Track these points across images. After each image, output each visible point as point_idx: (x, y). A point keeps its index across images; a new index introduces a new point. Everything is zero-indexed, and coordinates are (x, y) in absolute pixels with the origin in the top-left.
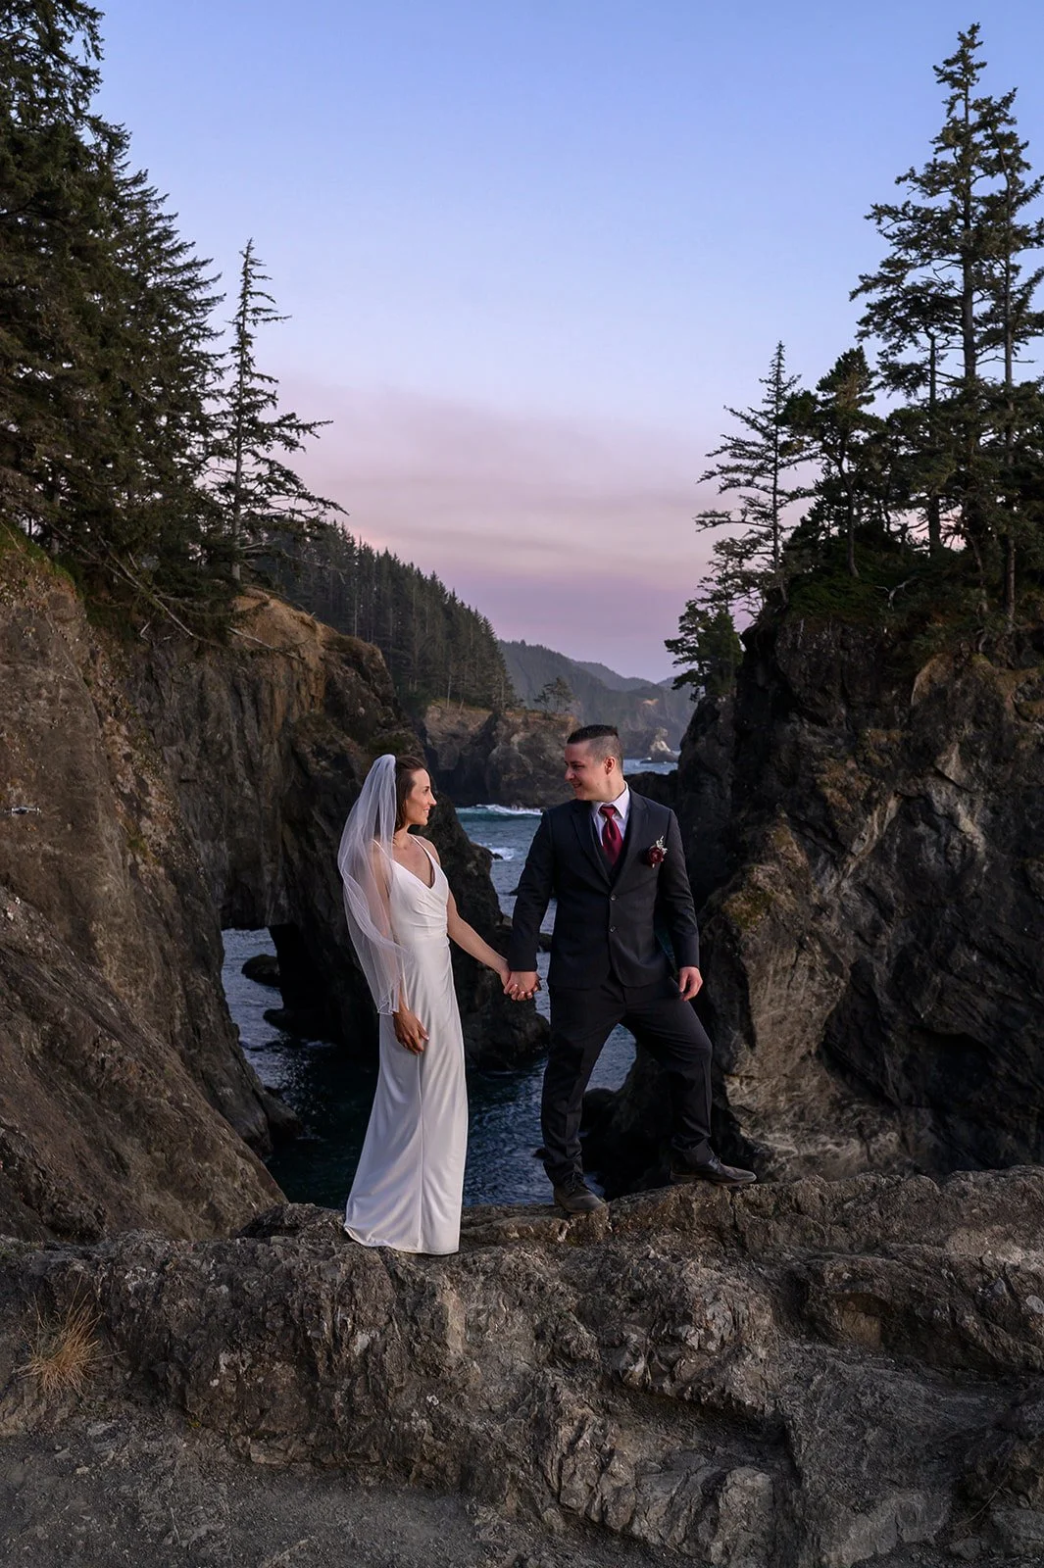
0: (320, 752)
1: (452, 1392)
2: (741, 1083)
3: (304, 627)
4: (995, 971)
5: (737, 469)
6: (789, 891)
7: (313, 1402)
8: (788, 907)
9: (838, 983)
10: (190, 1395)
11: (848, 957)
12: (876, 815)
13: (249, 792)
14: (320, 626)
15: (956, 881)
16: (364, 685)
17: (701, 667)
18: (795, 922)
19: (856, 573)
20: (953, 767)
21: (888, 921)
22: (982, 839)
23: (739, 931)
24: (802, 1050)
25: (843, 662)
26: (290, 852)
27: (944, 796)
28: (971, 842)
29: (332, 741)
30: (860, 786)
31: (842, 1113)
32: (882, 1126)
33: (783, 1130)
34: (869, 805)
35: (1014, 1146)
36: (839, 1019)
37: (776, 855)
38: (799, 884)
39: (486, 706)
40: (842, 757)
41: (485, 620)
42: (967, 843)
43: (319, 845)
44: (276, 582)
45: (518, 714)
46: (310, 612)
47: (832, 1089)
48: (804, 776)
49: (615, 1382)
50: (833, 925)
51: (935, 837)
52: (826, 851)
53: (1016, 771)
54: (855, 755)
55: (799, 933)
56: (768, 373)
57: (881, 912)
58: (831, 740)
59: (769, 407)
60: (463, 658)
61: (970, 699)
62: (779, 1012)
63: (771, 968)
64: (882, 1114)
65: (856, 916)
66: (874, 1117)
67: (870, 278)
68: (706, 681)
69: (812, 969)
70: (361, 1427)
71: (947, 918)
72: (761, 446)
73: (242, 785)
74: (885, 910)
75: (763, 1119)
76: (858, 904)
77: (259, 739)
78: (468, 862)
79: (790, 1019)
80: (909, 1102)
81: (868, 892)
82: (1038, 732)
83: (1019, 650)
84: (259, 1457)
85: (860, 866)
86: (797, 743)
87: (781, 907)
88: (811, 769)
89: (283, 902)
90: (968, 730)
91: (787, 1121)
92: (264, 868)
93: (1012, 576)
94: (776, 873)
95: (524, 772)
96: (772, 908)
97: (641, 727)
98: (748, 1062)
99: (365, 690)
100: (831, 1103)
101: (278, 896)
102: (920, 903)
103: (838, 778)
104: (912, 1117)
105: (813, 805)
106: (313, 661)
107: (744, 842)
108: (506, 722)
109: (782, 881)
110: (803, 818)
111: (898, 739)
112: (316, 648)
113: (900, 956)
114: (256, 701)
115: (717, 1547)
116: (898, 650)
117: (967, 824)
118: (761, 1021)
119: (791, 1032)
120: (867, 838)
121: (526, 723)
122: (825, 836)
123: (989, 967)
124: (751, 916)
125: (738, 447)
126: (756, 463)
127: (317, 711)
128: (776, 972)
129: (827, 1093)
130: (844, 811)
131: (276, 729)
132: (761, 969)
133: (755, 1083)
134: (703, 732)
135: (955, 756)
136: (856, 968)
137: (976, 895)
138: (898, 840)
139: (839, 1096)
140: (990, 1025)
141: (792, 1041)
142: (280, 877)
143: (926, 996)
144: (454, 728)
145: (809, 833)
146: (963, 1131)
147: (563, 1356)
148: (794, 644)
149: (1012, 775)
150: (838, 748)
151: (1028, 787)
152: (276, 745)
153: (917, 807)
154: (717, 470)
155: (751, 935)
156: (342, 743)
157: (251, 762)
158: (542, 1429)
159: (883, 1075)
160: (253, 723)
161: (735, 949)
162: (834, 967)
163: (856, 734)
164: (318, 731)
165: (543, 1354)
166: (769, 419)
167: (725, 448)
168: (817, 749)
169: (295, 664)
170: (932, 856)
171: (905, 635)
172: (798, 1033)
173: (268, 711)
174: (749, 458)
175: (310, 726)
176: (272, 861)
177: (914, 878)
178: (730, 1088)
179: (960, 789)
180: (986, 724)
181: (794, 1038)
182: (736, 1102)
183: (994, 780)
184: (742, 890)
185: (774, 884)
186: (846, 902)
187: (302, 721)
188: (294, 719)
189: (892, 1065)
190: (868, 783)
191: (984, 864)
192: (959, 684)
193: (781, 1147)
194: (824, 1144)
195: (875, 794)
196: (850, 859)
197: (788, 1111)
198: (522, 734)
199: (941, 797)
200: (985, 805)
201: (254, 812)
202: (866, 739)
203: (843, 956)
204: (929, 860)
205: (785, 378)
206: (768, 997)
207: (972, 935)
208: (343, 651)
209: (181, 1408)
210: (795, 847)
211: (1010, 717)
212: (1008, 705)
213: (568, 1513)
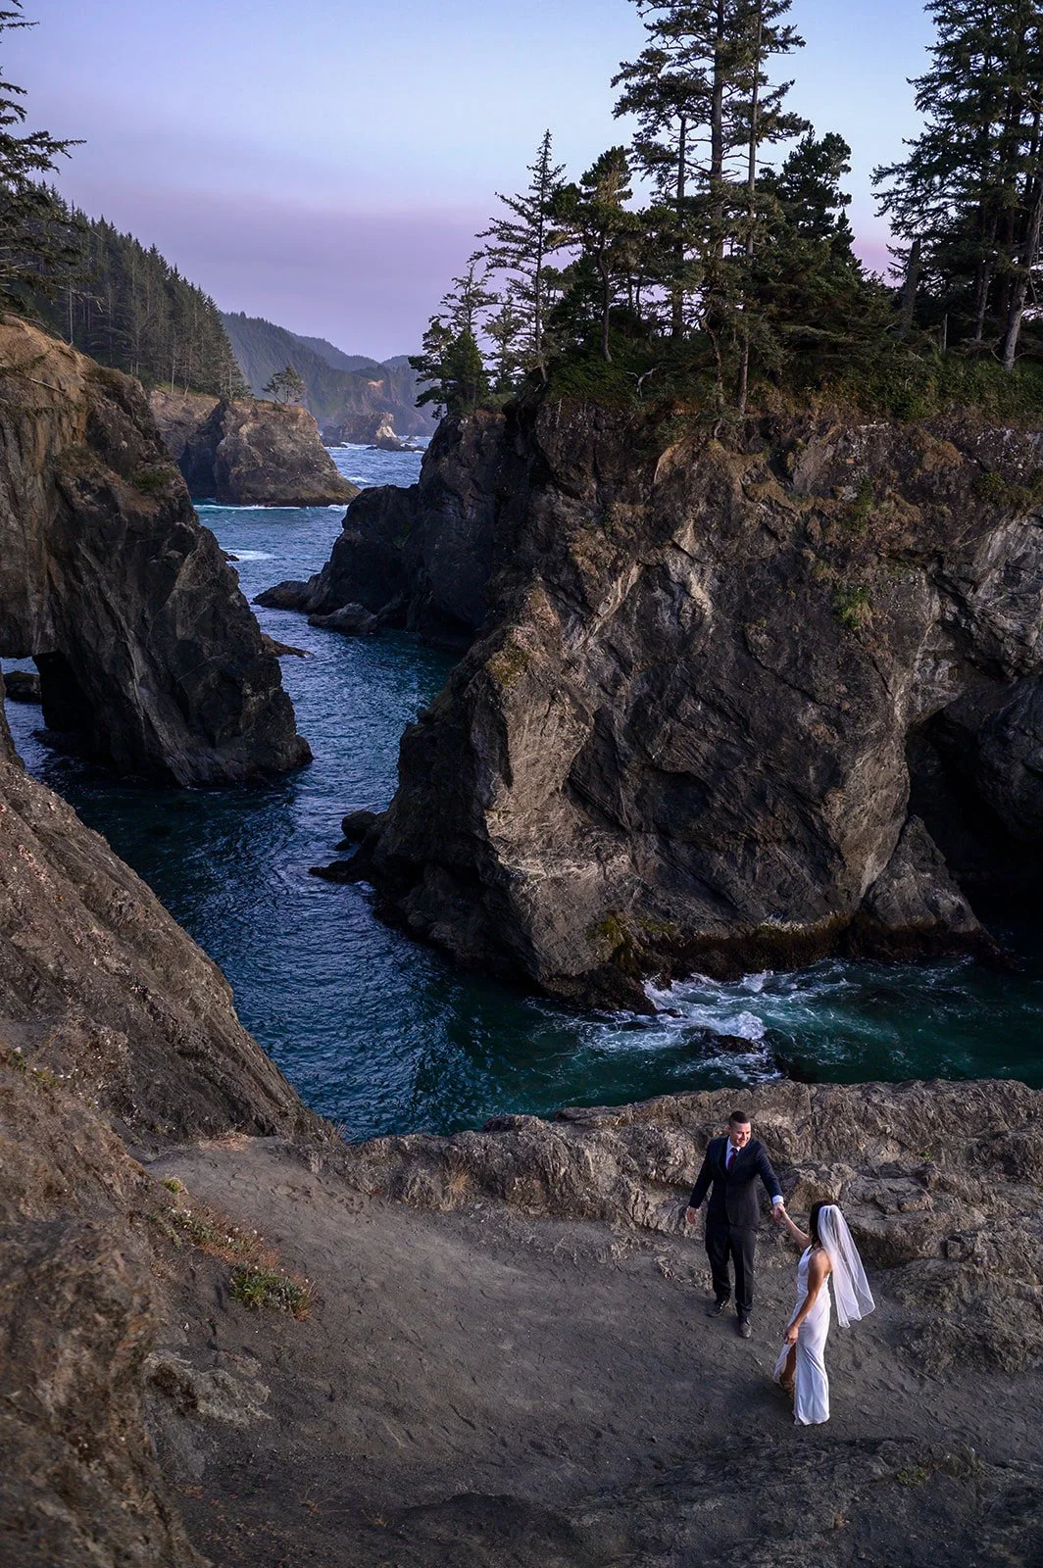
0: (84, 486)
1: (595, 1187)
2: (499, 818)
3: (64, 358)
4: (716, 720)
5: (504, 251)
6: (543, 649)
7: (548, 1192)
8: (543, 664)
9: (584, 730)
10: (507, 1193)
11: (592, 705)
12: (620, 581)
13: (14, 524)
14: (79, 357)
15: (686, 641)
16: (125, 418)
17: (444, 387)
18: (549, 678)
19: (609, 358)
20: (687, 539)
21: (628, 675)
22: (710, 603)
23: (500, 686)
24: (551, 787)
25: (596, 441)
26: (56, 584)
27: (679, 566)
28: (700, 607)
29: (96, 475)
30: (607, 555)
31: (583, 840)
32: (616, 849)
33: (534, 856)
34: (614, 572)
35: (725, 865)
36: (583, 758)
37: (532, 616)
38: (551, 641)
39: (213, 393)
40: (592, 528)
41: (209, 299)
42: (696, 608)
43: (86, 578)
44: (29, 306)
45: (246, 405)
46: (68, 341)
47: (575, 819)
48: (558, 544)
49: (646, 1178)
50: (580, 677)
51: (669, 601)
52: (576, 612)
53: (741, 546)
54: (603, 526)
55: (552, 687)
56: (534, 159)
57: (621, 666)
58: (583, 511)
59: (535, 193)
60: (188, 340)
61: (705, 481)
62: (532, 756)
63: (527, 718)
64: (617, 838)
65: (600, 670)
66: (610, 842)
67: (630, 66)
68: (449, 400)
69: (562, 718)
70: (566, 1200)
71: (678, 673)
72: (527, 231)
73: (7, 519)
74: (625, 665)
75: (515, 848)
76: (602, 659)
77: (23, 473)
78: (231, 593)
79: (542, 762)
80: (639, 829)
81: (612, 649)
82: (761, 512)
83: (749, 436)
84: (532, 1212)
85: (605, 626)
86: (553, 514)
87: (537, 664)
88: (564, 537)
89: (50, 631)
90: (702, 508)
91: (538, 848)
92: (30, 599)
93: (746, 368)
94: (533, 633)
95: (254, 464)
96: (529, 664)
97: (367, 411)
98: (506, 799)
99: (126, 423)
100: (575, 831)
101: (45, 624)
102: (656, 659)
103: (588, 547)
104: (642, 842)
105: (565, 570)
106: (74, 394)
107: (503, 601)
108: (234, 412)
109: (538, 640)
110: (556, 582)
111: (641, 513)
112: (77, 378)
113: (636, 705)
114: (18, 434)
115: (686, 1231)
116: (644, 433)
117: (698, 592)
118: (516, 764)
119: (542, 773)
120: (611, 601)
121: (255, 414)
122: (576, 599)
123: (711, 715)
124: (510, 672)
125: (504, 230)
126: (521, 247)
127: (79, 444)
128: (531, 722)
129: (571, 821)
130: (592, 577)
131: (39, 461)
132: (519, 720)
133: (510, 817)
134: (446, 452)
135: (689, 531)
136: (598, 715)
137: (703, 654)
138: (638, 603)
139: (580, 824)
140: (709, 764)
141: (543, 780)
142: (46, 608)
143: (657, 740)
144: (179, 415)
145: (561, 595)
146: (684, 853)
147: (626, 1170)
148: (552, 423)
149: (737, 549)
150: (589, 519)
151: (750, 560)
152: (39, 477)
153: (655, 575)
154: (486, 251)
155: (511, 690)
156: (106, 477)
157: (15, 495)
158: (625, 1197)
159: (618, 806)
160: (16, 456)
161: (497, 702)
162: (581, 716)
163: (605, 507)
164: (82, 464)
165: (620, 1169)
166: (535, 206)
167: (493, 230)
168: (570, 520)
169: (56, 397)
170: (666, 618)
171: (651, 420)
172: (548, 773)
173: (30, 444)
174: (515, 241)
175: (73, 459)
176: (38, 591)
177: (651, 638)
178: (490, 822)
179: (693, 560)
180: (718, 503)
181: (545, 777)
182: (493, 833)
183: (723, 553)
184: (503, 649)
185: (532, 643)
186: (591, 657)
187: (65, 454)
188: (57, 450)
189: (627, 797)
190: (614, 553)
191: (710, 627)
192: (695, 466)
193: (533, 871)
194: (568, 867)
195: (620, 563)
196: (596, 620)
197: (538, 839)
198: (251, 424)
199: (676, 566)
200: (714, 574)
201: (20, 545)
202: (614, 513)
203: (588, 705)
204: (664, 622)
205: (551, 166)
206: (524, 742)
207: (698, 689)
208: (104, 383)
209: (504, 1197)
210: (549, 608)
211: (738, 498)
212: (737, 486)
213: (637, 1224)
